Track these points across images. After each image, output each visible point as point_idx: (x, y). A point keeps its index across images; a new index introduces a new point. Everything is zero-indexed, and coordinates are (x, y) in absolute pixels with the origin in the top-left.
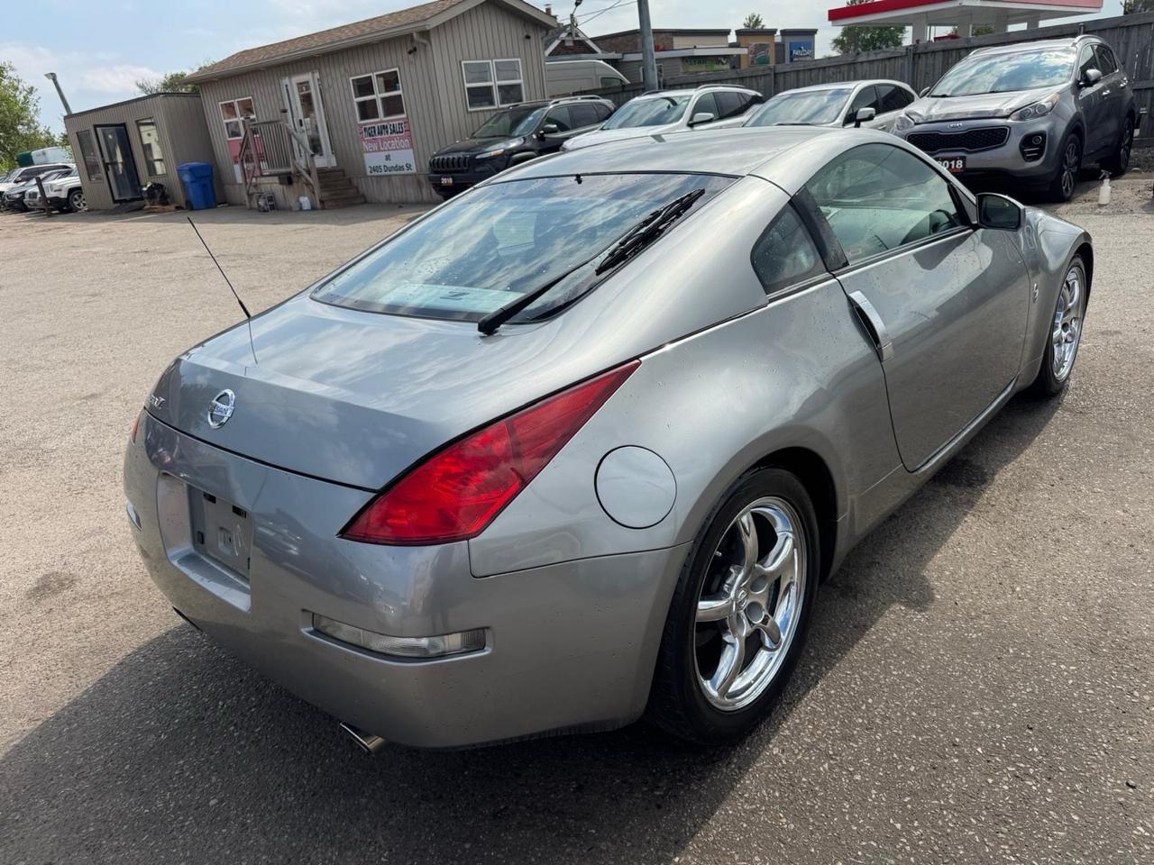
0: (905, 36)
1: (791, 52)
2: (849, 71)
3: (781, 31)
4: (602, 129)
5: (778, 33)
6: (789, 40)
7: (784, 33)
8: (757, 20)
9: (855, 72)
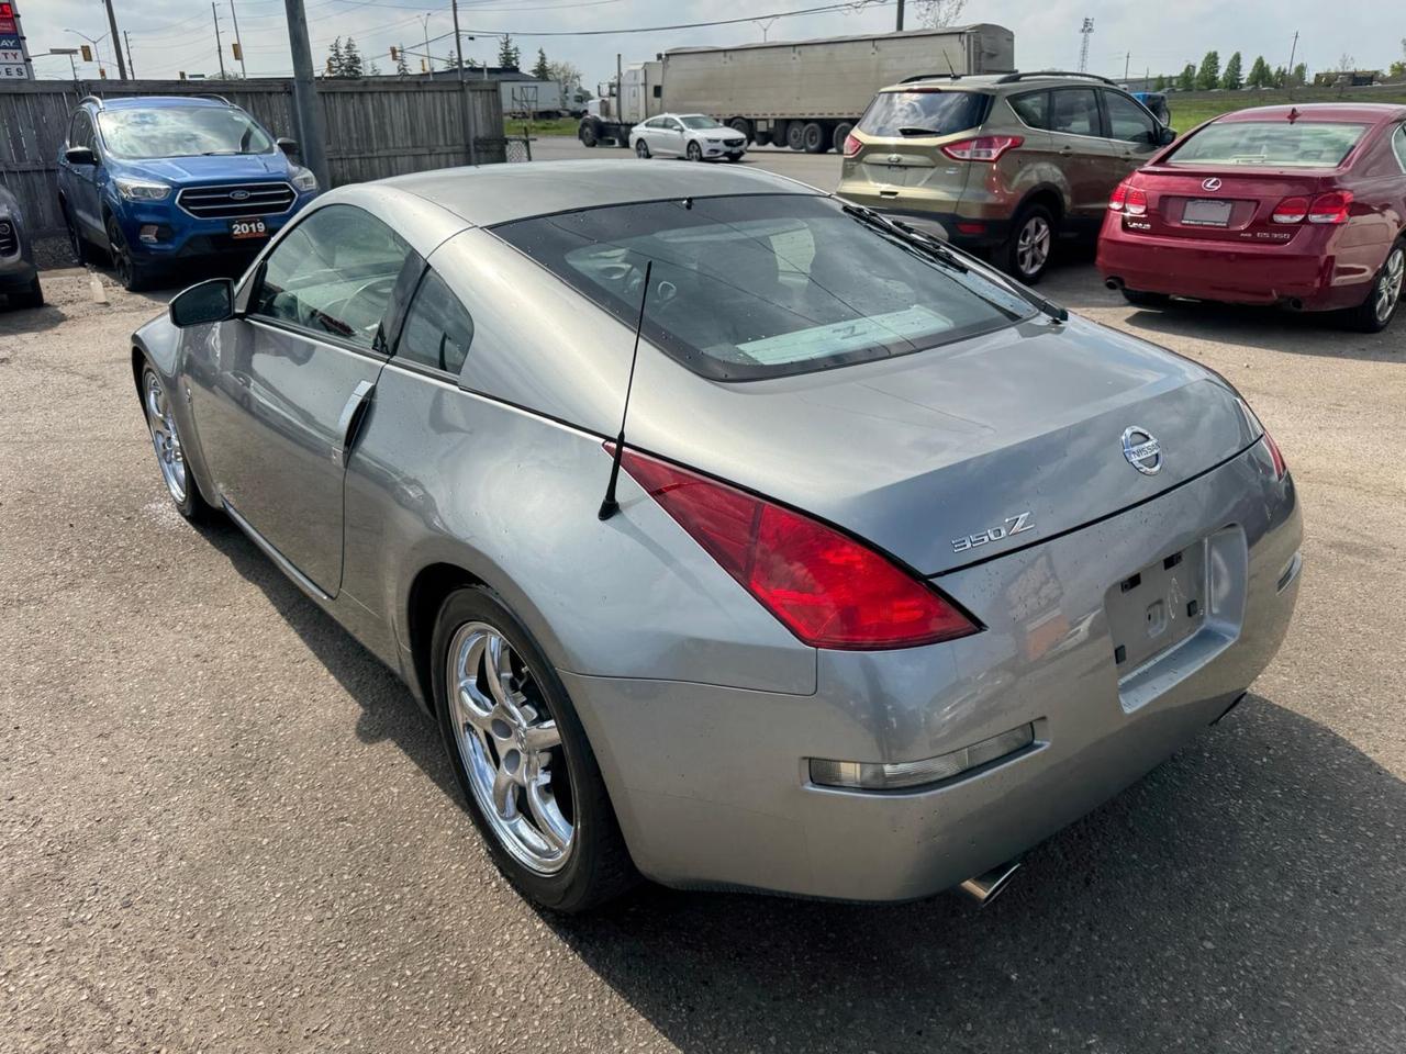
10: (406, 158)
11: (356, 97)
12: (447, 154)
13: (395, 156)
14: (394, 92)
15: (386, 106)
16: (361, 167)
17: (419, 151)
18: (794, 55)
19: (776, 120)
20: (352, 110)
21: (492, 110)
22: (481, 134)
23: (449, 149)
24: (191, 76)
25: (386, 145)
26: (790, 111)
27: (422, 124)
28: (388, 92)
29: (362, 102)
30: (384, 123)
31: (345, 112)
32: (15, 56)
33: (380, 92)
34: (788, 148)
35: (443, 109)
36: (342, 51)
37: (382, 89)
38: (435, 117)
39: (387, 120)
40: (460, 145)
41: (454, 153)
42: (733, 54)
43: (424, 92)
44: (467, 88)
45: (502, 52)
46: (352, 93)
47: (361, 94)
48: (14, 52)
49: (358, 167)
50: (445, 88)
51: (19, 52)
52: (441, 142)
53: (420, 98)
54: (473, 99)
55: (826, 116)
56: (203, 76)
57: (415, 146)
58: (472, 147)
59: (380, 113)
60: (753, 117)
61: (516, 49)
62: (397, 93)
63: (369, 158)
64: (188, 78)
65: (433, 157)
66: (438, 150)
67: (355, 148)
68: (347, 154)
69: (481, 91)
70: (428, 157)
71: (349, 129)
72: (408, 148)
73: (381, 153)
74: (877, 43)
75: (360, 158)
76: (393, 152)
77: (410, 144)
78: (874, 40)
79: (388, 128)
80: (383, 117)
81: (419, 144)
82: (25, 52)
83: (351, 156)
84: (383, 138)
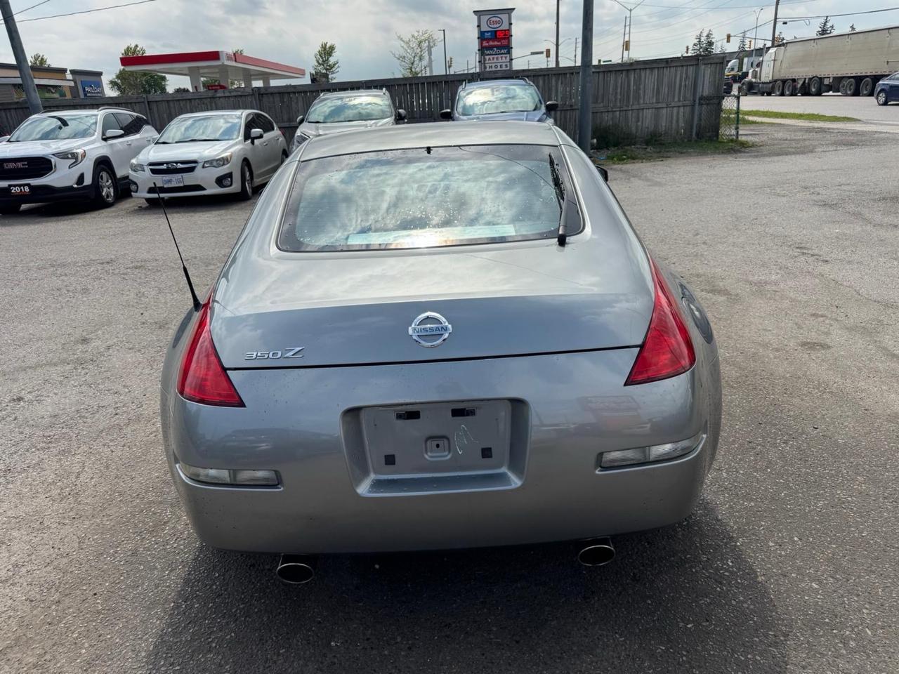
0: (167, 83)
1: (84, 89)
2: (211, 103)
3: (70, 71)
4: (8, 141)
5: (68, 72)
6: (79, 78)
7: (73, 72)
8: (42, 59)
9: (216, 105)
10: (650, 110)
11: (624, 73)
12: (679, 107)
13: (643, 109)
14: (649, 68)
15: (643, 78)
16: (620, 116)
17: (660, 105)
18: (847, 40)
19: (834, 78)
20: (620, 81)
21: (717, 76)
22: (706, 93)
23: (680, 104)
24: (604, 62)
25: (638, 101)
26: (842, 72)
27: (665, 89)
28: (646, 69)
29: (627, 76)
30: (639, 89)
31: (616, 82)
32: (506, 58)
33: (640, 69)
34: (839, 94)
35: (681, 77)
36: (702, 39)
37: (642, 67)
38: (675, 82)
39: (642, 87)
40: (690, 100)
41: (684, 106)
42: (818, 41)
43: (670, 67)
44: (701, 62)
45: (820, 30)
46: (623, 70)
47: (628, 70)
48: (506, 55)
49: (618, 116)
50: (684, 64)
51: (508, 55)
52: (676, 99)
53: (666, 72)
54: (704, 70)
55: (859, 74)
56: (610, 61)
57: (658, 102)
58: (697, 101)
59: (638, 82)
60: (822, 76)
61: (832, 27)
62: (652, 69)
63: (626, 110)
64: (602, 63)
65: (668, 109)
66: (673, 104)
67: (618, 104)
68: (612, 108)
69: (711, 64)
70: (665, 109)
71: (616, 93)
72: (653, 103)
73: (634, 107)
74: (891, 31)
75: (620, 111)
76: (642, 106)
77: (654, 101)
78: (889, 29)
79: (641, 92)
80: (640, 84)
81: (661, 101)
82: (511, 56)
83: (614, 110)
84: (637, 98)
